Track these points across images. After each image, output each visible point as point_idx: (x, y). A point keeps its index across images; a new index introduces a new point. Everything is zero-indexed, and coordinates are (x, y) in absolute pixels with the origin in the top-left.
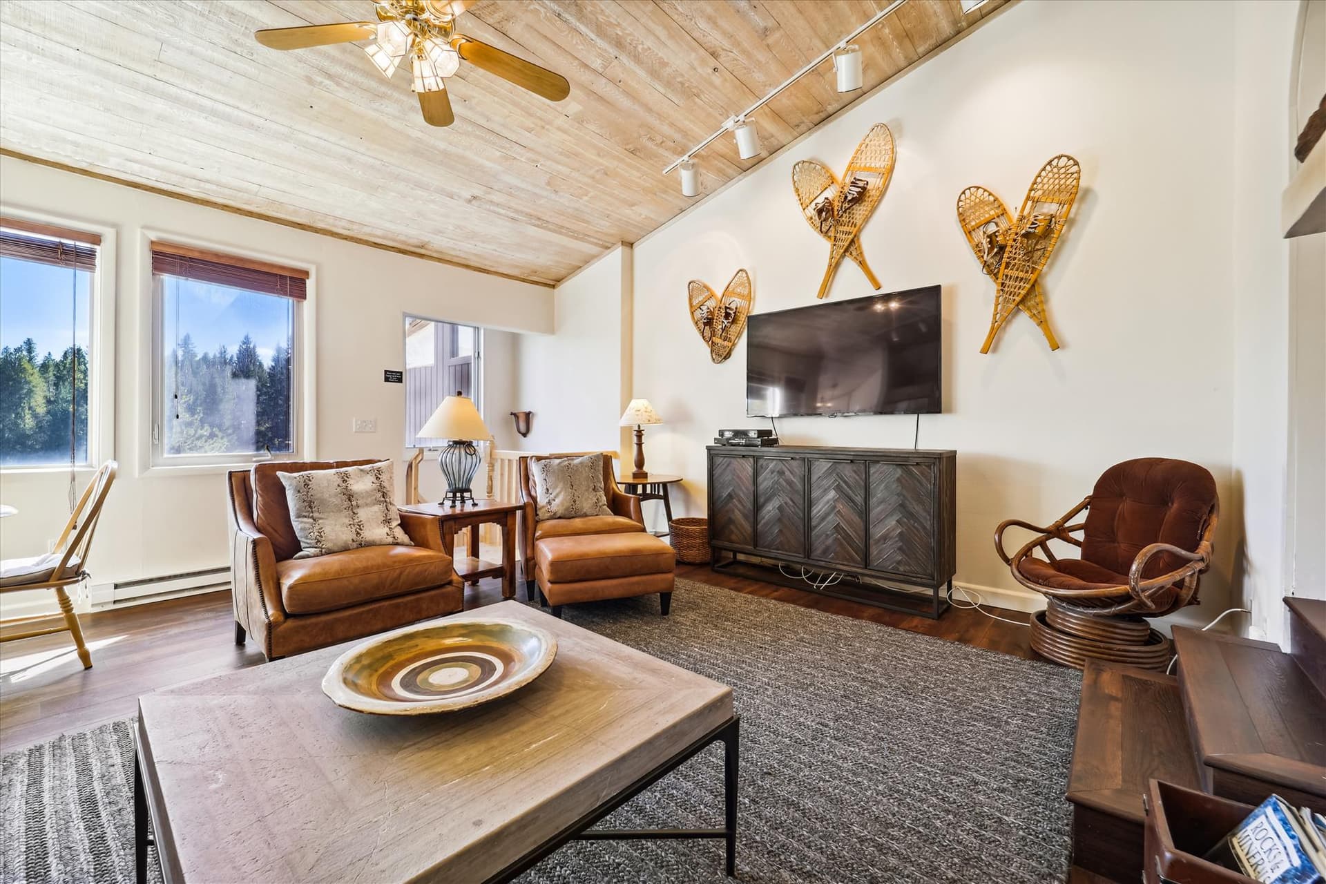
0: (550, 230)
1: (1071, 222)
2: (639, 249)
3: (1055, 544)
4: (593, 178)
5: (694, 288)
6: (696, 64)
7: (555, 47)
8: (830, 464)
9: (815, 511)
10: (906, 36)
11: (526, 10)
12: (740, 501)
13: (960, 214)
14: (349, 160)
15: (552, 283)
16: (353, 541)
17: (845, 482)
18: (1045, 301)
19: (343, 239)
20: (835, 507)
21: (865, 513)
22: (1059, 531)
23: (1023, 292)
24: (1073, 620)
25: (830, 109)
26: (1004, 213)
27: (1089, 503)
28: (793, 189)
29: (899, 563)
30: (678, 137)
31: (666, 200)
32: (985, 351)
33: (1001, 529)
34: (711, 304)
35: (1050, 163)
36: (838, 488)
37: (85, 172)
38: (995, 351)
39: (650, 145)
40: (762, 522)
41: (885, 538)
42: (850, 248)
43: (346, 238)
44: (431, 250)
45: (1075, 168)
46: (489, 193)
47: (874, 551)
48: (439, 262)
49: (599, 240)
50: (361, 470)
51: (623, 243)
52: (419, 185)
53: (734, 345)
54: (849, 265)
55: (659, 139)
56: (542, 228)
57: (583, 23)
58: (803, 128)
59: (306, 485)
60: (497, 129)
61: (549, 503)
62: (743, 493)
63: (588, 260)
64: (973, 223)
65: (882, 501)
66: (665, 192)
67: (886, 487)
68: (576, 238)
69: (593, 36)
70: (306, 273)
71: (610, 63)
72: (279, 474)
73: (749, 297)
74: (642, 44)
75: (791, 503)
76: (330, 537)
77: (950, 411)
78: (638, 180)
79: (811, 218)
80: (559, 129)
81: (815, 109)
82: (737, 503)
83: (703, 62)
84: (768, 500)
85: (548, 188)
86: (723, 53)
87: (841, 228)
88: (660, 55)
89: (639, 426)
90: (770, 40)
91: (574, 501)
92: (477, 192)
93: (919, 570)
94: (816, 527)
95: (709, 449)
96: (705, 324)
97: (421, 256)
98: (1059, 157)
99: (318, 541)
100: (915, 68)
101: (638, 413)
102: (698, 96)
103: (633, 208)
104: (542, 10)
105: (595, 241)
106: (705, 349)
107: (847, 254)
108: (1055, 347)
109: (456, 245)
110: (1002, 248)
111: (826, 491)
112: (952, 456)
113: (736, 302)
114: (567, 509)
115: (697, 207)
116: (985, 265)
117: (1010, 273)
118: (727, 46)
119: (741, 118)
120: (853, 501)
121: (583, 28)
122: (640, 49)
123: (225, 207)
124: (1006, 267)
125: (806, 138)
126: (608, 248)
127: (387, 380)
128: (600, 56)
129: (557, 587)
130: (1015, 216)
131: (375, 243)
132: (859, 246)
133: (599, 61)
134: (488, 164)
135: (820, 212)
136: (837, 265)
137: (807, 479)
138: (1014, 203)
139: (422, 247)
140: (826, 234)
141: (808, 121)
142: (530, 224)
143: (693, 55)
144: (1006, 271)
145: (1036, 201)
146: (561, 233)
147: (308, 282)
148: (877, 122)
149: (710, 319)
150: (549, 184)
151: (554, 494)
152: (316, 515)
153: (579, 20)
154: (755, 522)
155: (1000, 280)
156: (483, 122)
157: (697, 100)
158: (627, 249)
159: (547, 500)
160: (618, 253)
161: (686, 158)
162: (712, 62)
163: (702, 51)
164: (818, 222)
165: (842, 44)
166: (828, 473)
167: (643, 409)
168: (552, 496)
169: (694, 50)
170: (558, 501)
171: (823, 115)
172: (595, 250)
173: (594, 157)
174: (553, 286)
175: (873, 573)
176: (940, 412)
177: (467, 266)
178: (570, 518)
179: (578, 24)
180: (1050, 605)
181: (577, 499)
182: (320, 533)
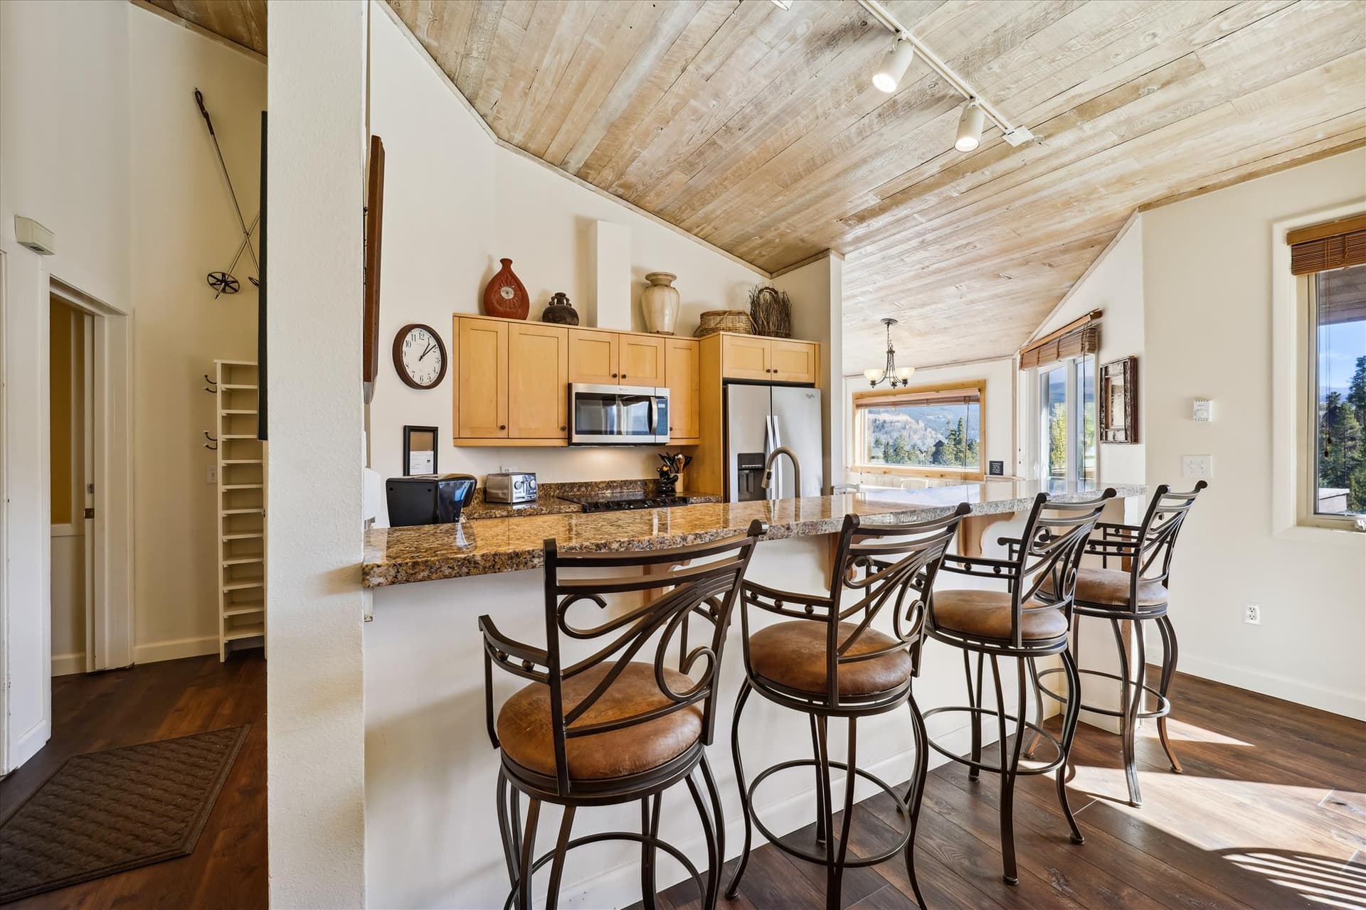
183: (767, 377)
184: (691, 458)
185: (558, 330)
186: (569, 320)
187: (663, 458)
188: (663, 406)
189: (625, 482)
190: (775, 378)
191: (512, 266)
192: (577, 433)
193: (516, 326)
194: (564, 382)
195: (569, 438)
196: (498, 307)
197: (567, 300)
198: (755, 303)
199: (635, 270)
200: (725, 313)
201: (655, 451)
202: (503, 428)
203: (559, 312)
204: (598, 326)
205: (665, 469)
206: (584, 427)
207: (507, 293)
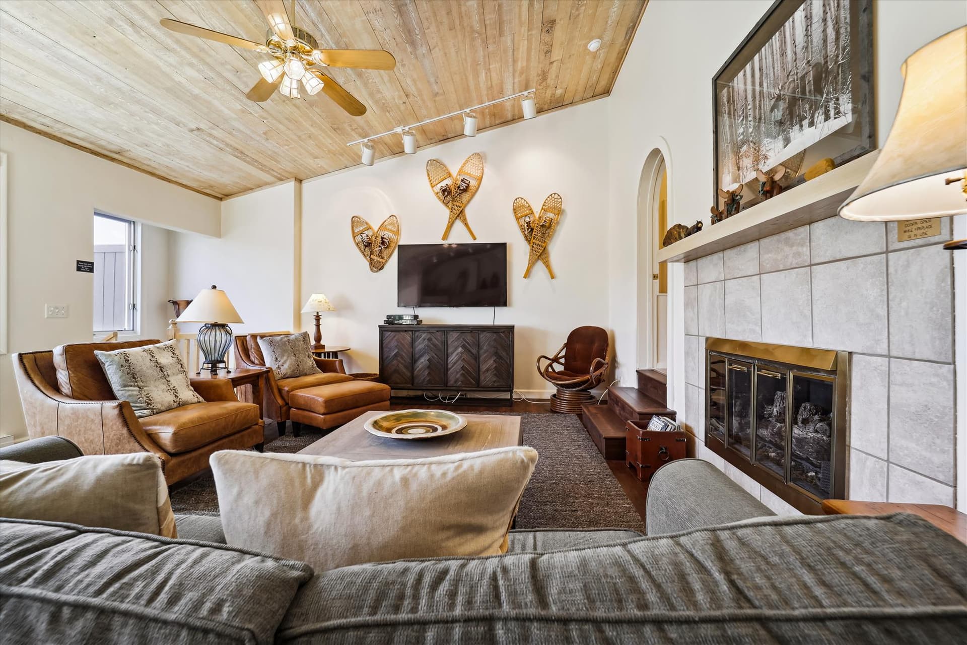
0: (246, 161)
1: (558, 223)
2: (306, 185)
3: (555, 365)
4: (299, 137)
5: (355, 221)
6: (396, 97)
8: (458, 334)
9: (450, 360)
10: (494, 115)
12: (402, 358)
13: (514, 209)
14: (99, 79)
15: (220, 196)
16: (174, 402)
17: (467, 342)
18: (548, 257)
19: (37, 133)
20: (461, 357)
21: (477, 358)
22: (556, 360)
23: (541, 251)
24: (567, 394)
25: (450, 136)
26: (532, 213)
27: (566, 345)
28: (426, 174)
29: (494, 382)
30: (366, 128)
31: (340, 159)
32: (525, 277)
33: (539, 361)
34: (370, 233)
35: (551, 195)
36: (464, 347)
38: (529, 277)
39: (349, 129)
40: (418, 369)
41: (487, 370)
42: (459, 215)
43: (40, 132)
44: (125, 157)
45: (560, 200)
46: (213, 129)
47: (482, 378)
48: (128, 167)
49: (279, 174)
50: (158, 348)
51: (296, 179)
52: (155, 111)
53: (386, 261)
54: (458, 224)
55: (355, 126)
56: (240, 159)
58: (433, 141)
59: (127, 361)
61: (279, 368)
62: (405, 353)
63: (260, 186)
64: (519, 215)
65: (486, 351)
66: (342, 155)
67: (488, 344)
68: (262, 170)
72: (96, 352)
73: (397, 233)
74: (373, 79)
75: (435, 356)
76: (158, 400)
77: (510, 306)
78: (329, 145)
79: (437, 193)
80: (294, 105)
81: (443, 134)
82: (400, 359)
83: (400, 97)
84: (421, 356)
85: (264, 136)
86: (412, 96)
87: (455, 203)
88: (380, 87)
89: (318, 313)
90: (437, 99)
91: (298, 365)
92: (202, 126)
93: (504, 384)
94: (450, 369)
95: (380, 326)
96: (366, 246)
97: (113, 159)
98: (555, 194)
99: (148, 404)
100: (492, 129)
101: (320, 303)
102: (389, 112)
103: (316, 160)
105: (276, 174)
106: (366, 263)
107: (458, 218)
108: (553, 277)
109: (155, 157)
110: (532, 230)
111: (456, 348)
112: (511, 328)
113: (388, 235)
114: (293, 371)
115: (358, 168)
116: (526, 236)
117: (535, 242)
118: (416, 94)
119: (407, 128)
120: (472, 353)
122: (370, 81)
124: (534, 239)
125: (433, 146)
126: (282, 180)
127: (79, 269)
129: (328, 417)
130: (537, 216)
131: (68, 142)
132: (465, 215)
134: (226, 112)
135: (444, 191)
136: (453, 223)
137: (445, 343)
138: (537, 210)
139: (119, 153)
140: (446, 204)
141: (437, 139)
142: (232, 155)
143: (397, 93)
144: (534, 241)
145: (545, 211)
146: (253, 165)
148: (476, 152)
149: (370, 243)
150: (265, 134)
151: (282, 361)
152: (141, 384)
154: (412, 370)
155: (531, 245)
156: (242, 87)
157: (387, 113)
158: (298, 184)
159: (277, 366)
160: (291, 185)
161: (366, 140)
162: (405, 99)
163: (402, 93)
164: (442, 198)
165: (468, 110)
166: (458, 339)
167: (323, 301)
168: (280, 363)
169: (399, 91)
170: (286, 366)
171: (445, 138)
172: (271, 179)
173: (308, 126)
174: (221, 199)
175: (482, 389)
176: (506, 306)
177: (152, 174)
178: (297, 377)
180: (558, 390)
181: (299, 363)
182: (148, 397)
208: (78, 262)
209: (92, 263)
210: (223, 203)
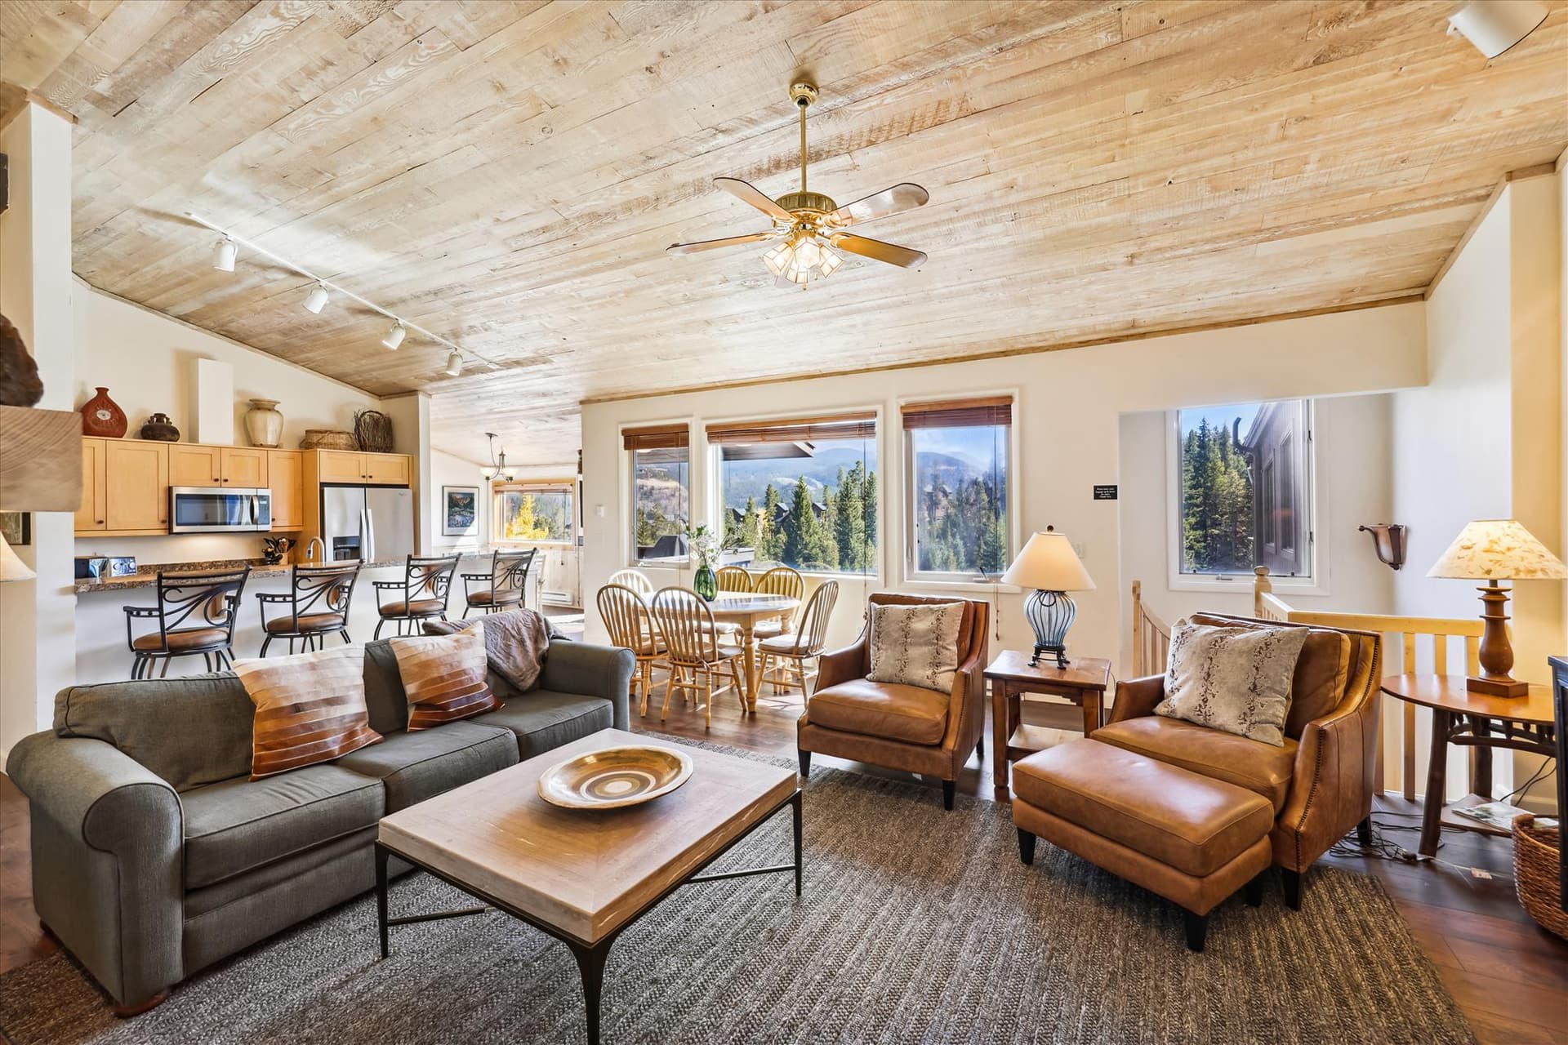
0: (1299, 234)
7: (1034, 75)
11: (969, 79)
15: (1418, 291)
19: (1044, 350)
37: (868, 370)
43: (1047, 348)
44: (1147, 326)
46: (1145, 244)
48: (1169, 334)
49: (1445, 195)
51: (1516, 173)
56: (1279, 237)
57: (1032, 28)
59: (881, 617)
60: (1073, 185)
61: (1172, 692)
68: (1374, 219)
69: (1063, 24)
70: (1010, 398)
71: (1120, 21)
80: (1145, 131)
85: (1222, 193)
91: (1204, 701)
92: (1132, 250)
99: (875, 668)
104: (980, 63)
114: (1192, 709)
121: (1039, 32)
123: (946, 361)
127: (1097, 497)
128: (1096, 29)
133: (1102, 35)
134: (1107, 219)
139: (1133, 327)
142: (1250, 243)
147: (1013, 406)
150: (1215, 189)
151: (1180, 680)
152: (880, 644)
153: (1025, 31)
156: (1049, 190)
158: (1540, 179)
159: (1170, 688)
160: (1504, 199)
168: (1176, 684)
173: (1251, 118)
174: (1424, 294)
179: (1028, 35)
181: (1210, 697)
182: (877, 662)
183: (364, 481)
184: (295, 541)
185: (160, 446)
186: (169, 436)
187: (267, 541)
188: (265, 502)
189: (230, 561)
190: (370, 481)
191: (108, 393)
192: (178, 524)
193: (113, 443)
194: (164, 484)
195: (170, 529)
196: (95, 427)
197: (168, 419)
198: (358, 421)
199: (238, 393)
200: (326, 432)
201: (258, 536)
202: (101, 522)
203: (157, 430)
204: (200, 440)
205: (269, 550)
206: (184, 520)
207: (104, 415)
208: (1095, 487)
209: (1115, 487)
210: (1428, 303)
